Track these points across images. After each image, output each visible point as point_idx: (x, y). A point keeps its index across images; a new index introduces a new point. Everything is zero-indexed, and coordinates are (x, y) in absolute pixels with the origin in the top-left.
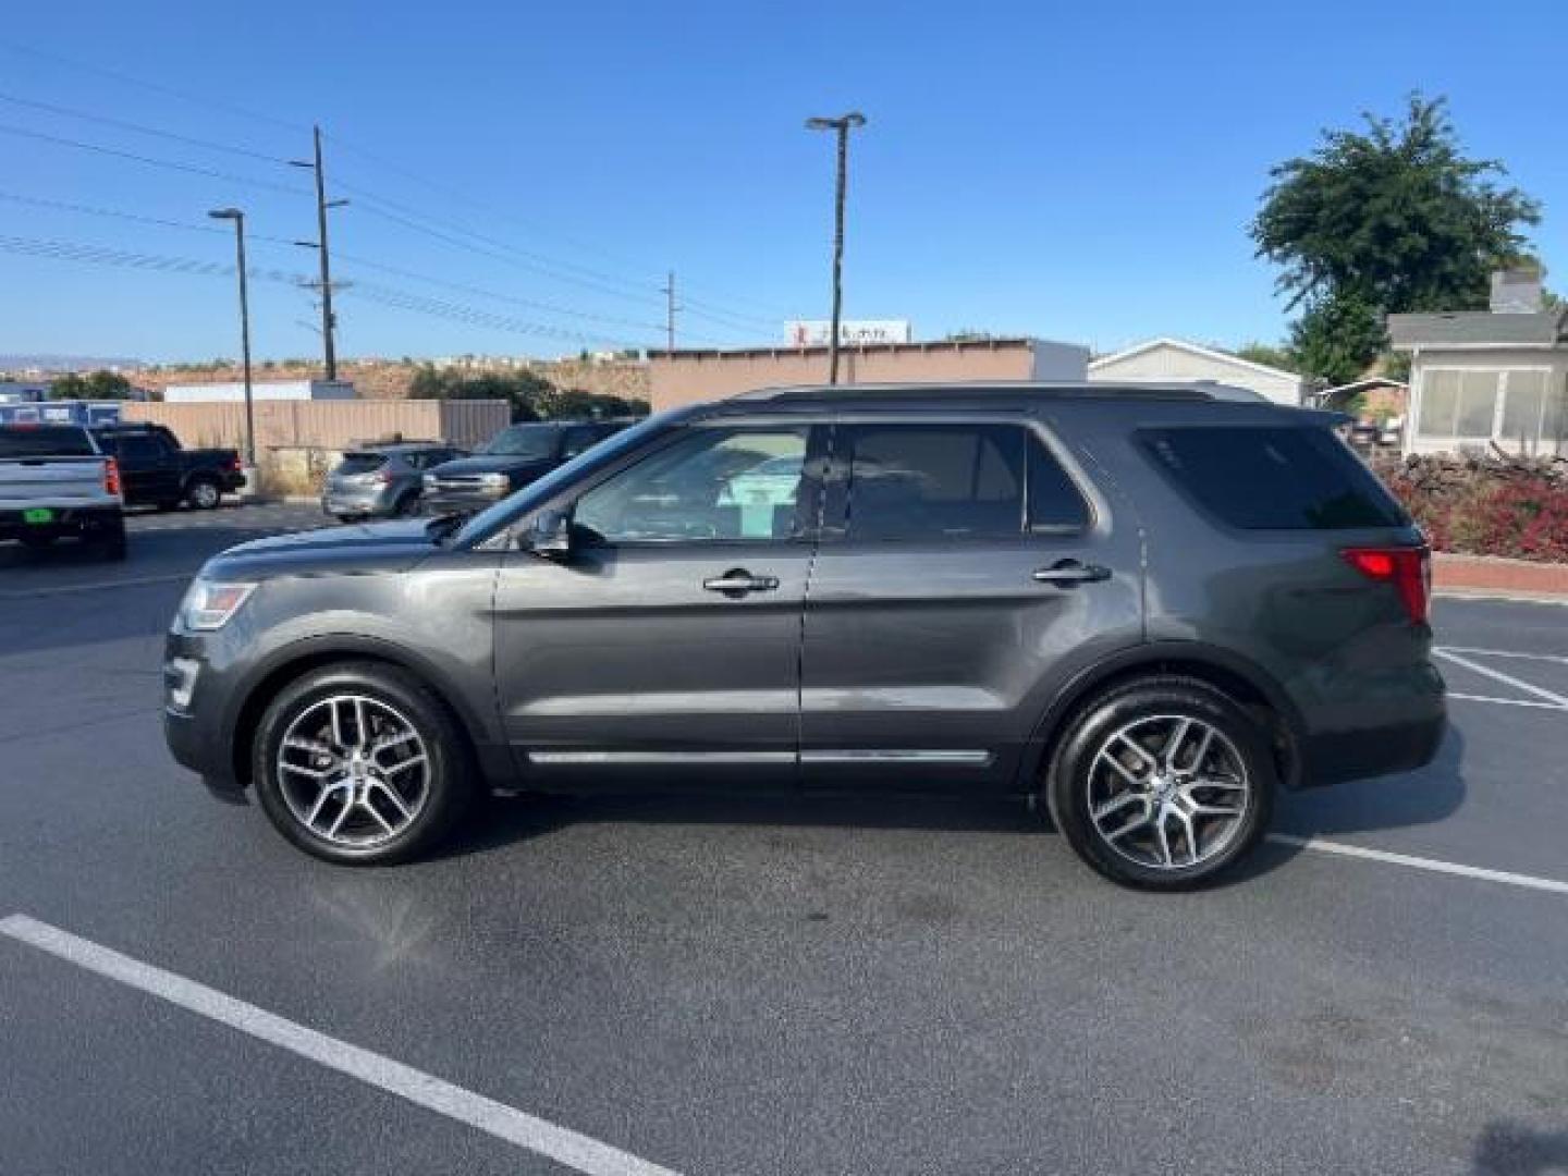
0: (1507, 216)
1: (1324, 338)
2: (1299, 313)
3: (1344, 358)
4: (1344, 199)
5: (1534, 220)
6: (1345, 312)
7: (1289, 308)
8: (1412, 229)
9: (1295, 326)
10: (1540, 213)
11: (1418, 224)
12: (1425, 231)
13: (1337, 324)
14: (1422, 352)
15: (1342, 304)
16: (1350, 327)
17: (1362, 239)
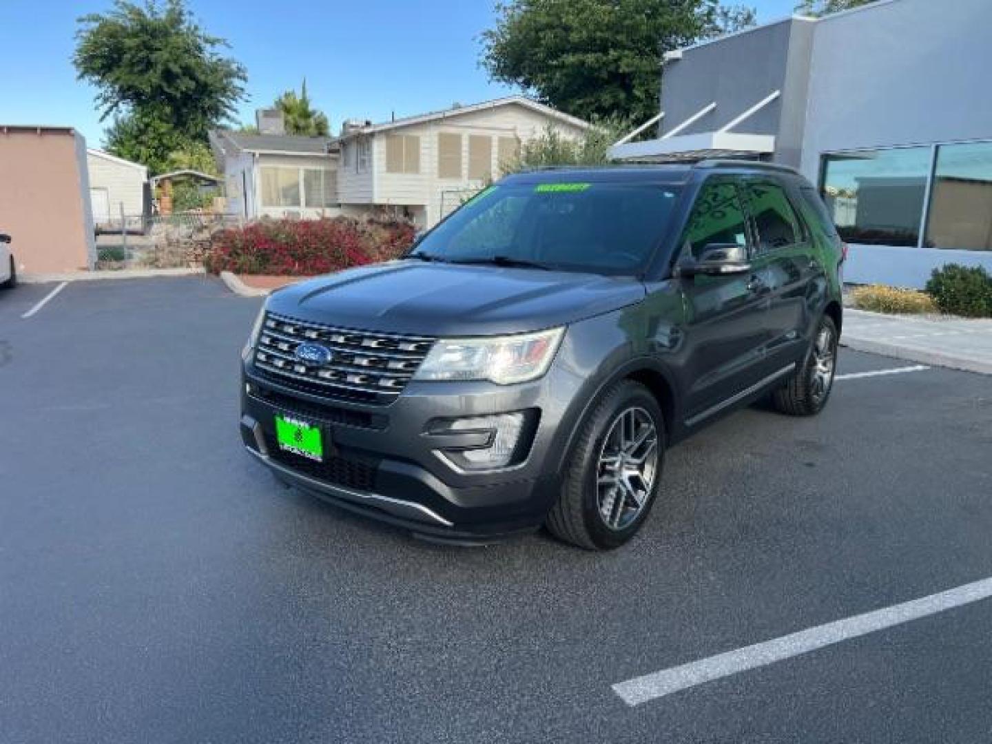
0: (230, 74)
1: (133, 142)
2: (110, 122)
3: (150, 156)
4: (138, 49)
5: (245, 79)
6: (147, 125)
7: (102, 119)
8: (184, 74)
9: (109, 131)
10: (247, 75)
11: (188, 72)
12: (193, 78)
13: (142, 132)
14: (261, 155)
15: (146, 120)
16: (152, 135)
17: (154, 77)
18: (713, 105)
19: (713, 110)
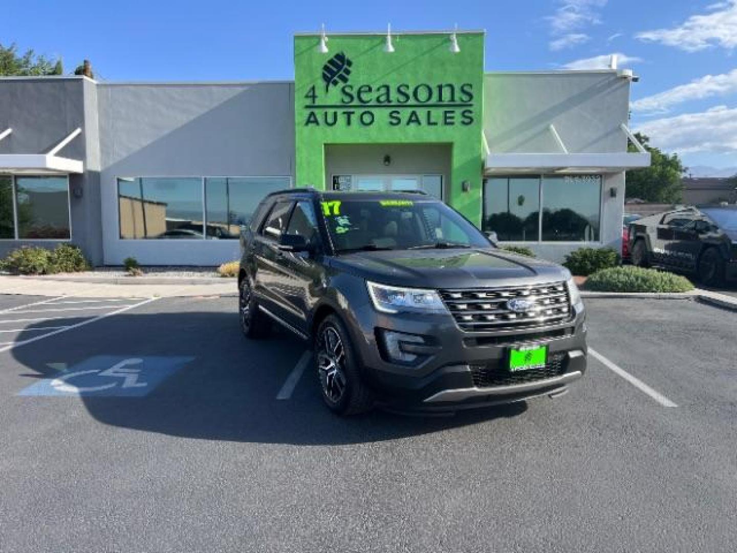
18: (9, 131)
19: (9, 136)
